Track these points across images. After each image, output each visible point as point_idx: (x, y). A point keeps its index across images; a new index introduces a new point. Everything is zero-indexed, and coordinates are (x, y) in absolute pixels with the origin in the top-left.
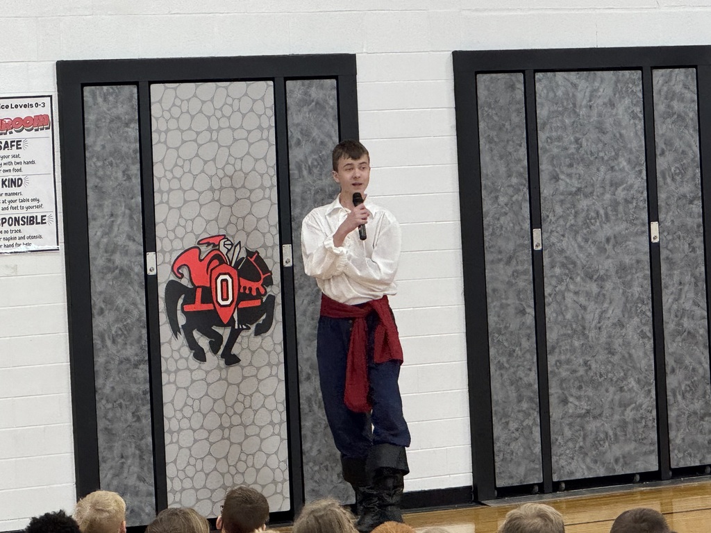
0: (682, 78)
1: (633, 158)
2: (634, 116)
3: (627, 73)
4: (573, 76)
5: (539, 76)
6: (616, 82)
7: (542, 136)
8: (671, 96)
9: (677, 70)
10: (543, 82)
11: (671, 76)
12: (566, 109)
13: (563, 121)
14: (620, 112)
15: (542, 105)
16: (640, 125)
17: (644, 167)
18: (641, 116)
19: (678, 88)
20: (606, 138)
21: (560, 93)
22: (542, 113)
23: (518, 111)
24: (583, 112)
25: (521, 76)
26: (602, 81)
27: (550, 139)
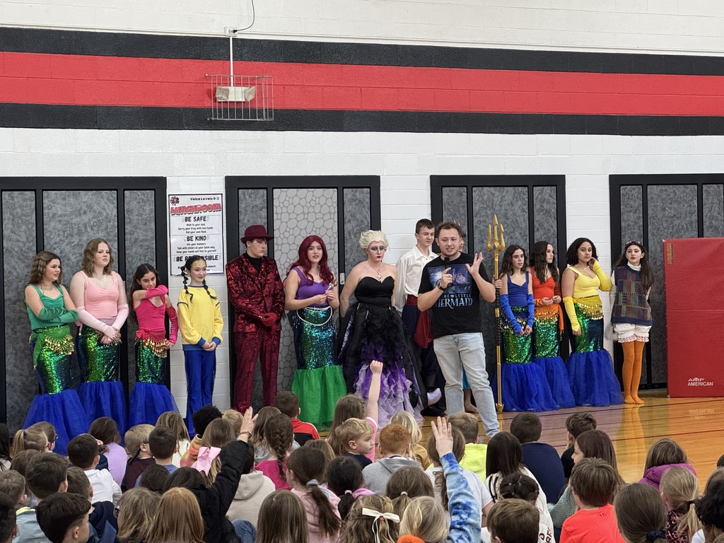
0: (549, 191)
1: (522, 232)
2: (523, 210)
3: (520, 188)
4: (492, 189)
5: (474, 189)
6: (515, 192)
7: (475, 220)
8: (542, 201)
9: (546, 187)
10: (476, 192)
11: (543, 190)
12: (488, 206)
13: (486, 212)
14: (517, 208)
15: (476, 204)
16: (527, 215)
17: (528, 237)
18: (527, 210)
19: (547, 196)
20: (509, 222)
21: (485, 198)
22: (476, 208)
23: (464, 207)
24: (497, 208)
25: (465, 189)
26: (507, 192)
27: (480, 222)
